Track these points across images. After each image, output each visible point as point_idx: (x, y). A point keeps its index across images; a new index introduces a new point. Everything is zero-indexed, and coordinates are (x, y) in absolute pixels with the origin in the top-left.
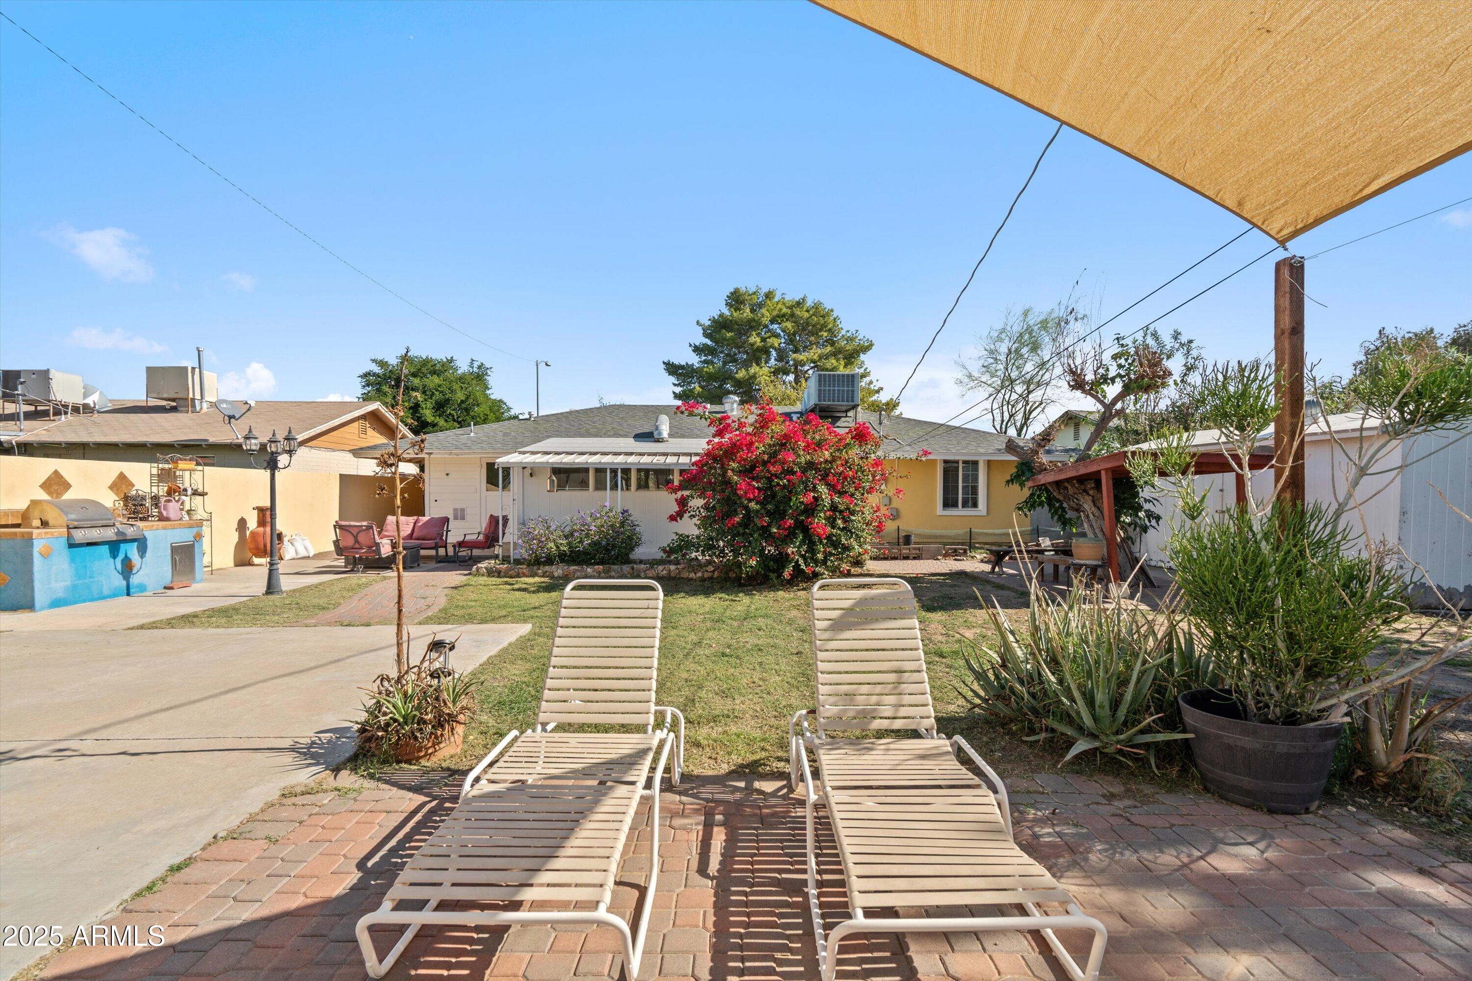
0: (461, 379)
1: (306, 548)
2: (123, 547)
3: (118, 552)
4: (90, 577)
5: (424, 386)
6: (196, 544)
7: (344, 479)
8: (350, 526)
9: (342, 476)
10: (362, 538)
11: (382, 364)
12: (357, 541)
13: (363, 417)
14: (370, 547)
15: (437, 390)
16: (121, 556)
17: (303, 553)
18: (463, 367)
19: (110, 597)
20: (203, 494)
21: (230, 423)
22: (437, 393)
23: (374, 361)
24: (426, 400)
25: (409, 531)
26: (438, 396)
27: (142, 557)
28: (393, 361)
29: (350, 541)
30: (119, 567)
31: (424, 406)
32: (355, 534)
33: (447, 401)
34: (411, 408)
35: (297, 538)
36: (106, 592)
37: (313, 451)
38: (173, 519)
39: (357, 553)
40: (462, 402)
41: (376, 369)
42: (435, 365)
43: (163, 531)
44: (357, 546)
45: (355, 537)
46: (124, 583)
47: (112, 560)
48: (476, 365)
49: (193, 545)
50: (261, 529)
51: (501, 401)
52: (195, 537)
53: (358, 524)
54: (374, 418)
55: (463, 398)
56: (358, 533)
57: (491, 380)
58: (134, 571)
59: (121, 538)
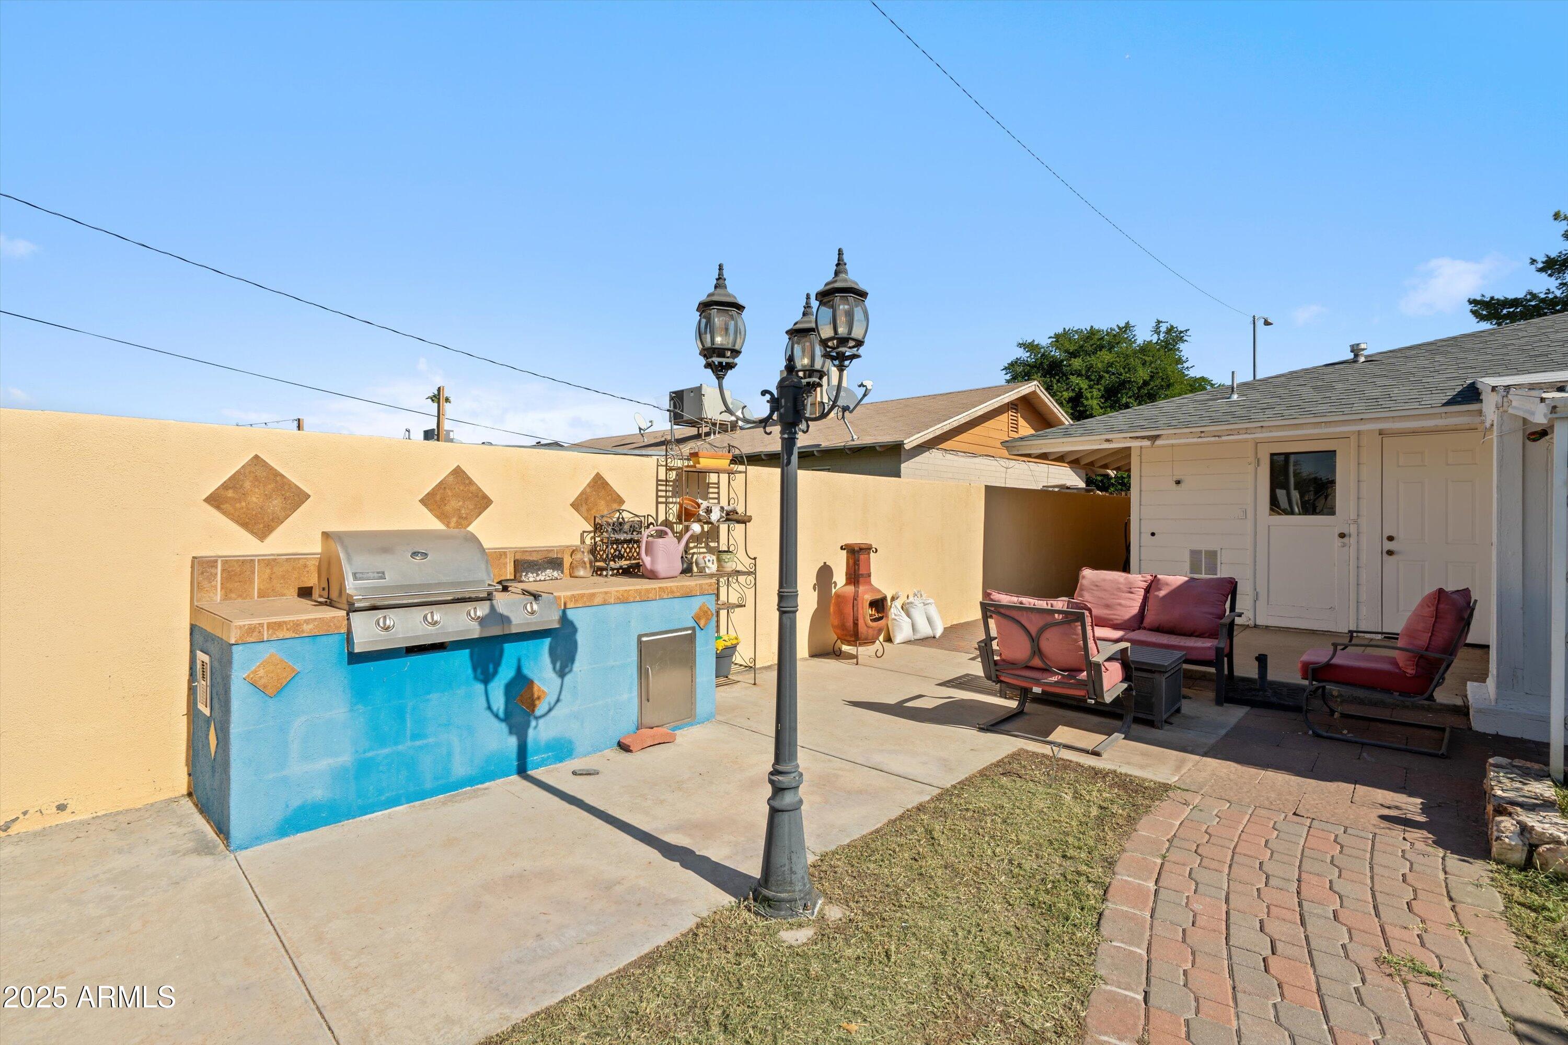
0: (1145, 349)
1: (929, 620)
2: (511, 650)
3: (497, 664)
4: (414, 737)
5: (1089, 368)
6: (698, 632)
7: (991, 492)
8: (1022, 609)
9: (988, 489)
10: (1052, 644)
11: (1030, 347)
12: (1037, 651)
13: (1012, 406)
14: (1073, 671)
15: (1108, 372)
16: (506, 673)
17: (925, 630)
18: (1143, 335)
19: (471, 781)
20: (745, 520)
21: (843, 417)
22: (1107, 376)
23: (1021, 345)
24: (1091, 387)
25: (1135, 609)
26: (1107, 380)
27: (562, 674)
28: (1044, 340)
29: (1020, 650)
30: (499, 703)
31: (1089, 395)
32: (1033, 631)
33: (1123, 384)
34: (1070, 400)
35: (917, 601)
36: (460, 769)
37: (949, 456)
38: (662, 574)
39: (1037, 682)
40: (1146, 383)
41: (1023, 354)
42: (1102, 338)
43: (621, 608)
44: (1037, 662)
45: (1034, 641)
46: (512, 742)
47: (480, 687)
48: (1163, 328)
49: (691, 639)
50: (851, 589)
51: (1203, 379)
52: (696, 619)
53: (1042, 604)
54: (1027, 405)
55: (1147, 378)
56: (1042, 630)
57: (1185, 350)
58: (541, 709)
59: (496, 631)
